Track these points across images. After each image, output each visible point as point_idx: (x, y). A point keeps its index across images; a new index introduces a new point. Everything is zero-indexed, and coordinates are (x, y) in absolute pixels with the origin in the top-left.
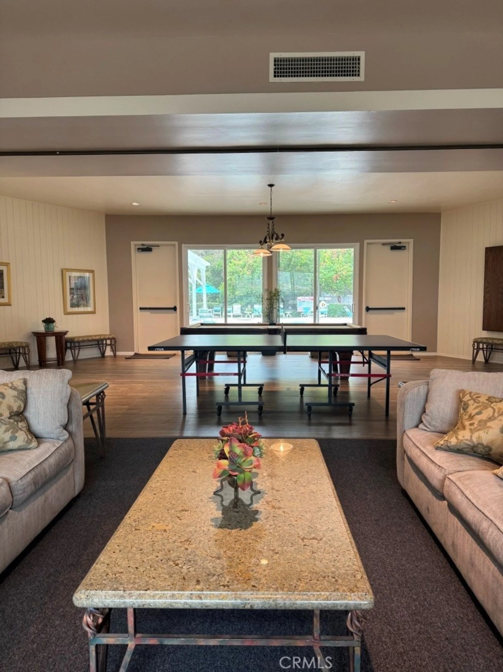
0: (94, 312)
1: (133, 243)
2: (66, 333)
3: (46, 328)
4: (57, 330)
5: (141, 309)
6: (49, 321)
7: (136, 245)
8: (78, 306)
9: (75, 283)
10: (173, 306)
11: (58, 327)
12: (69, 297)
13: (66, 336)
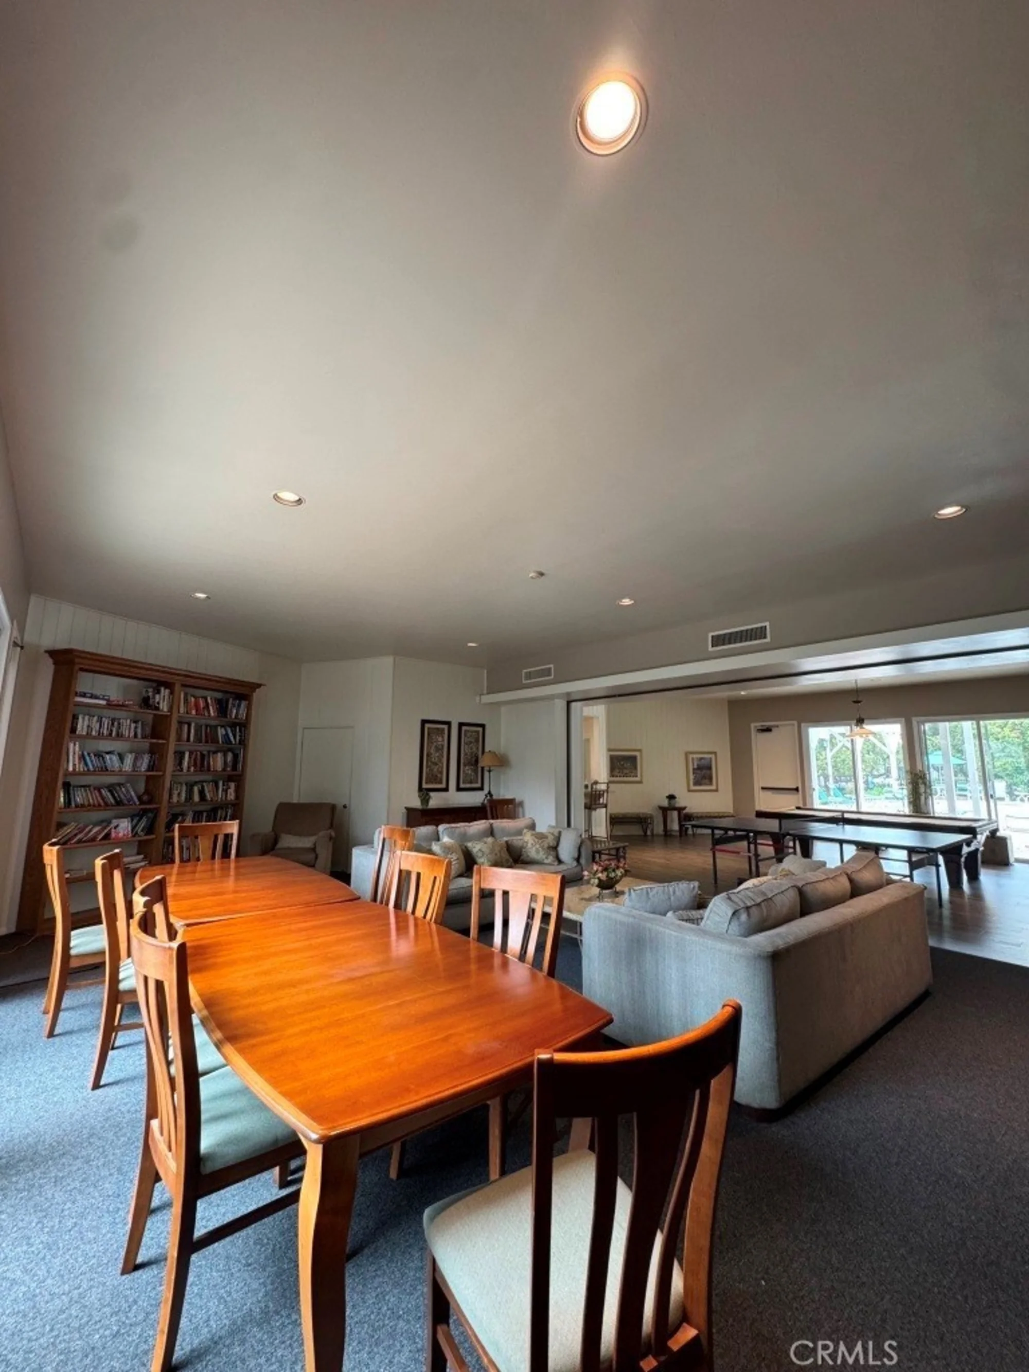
0: (716, 790)
1: (753, 725)
2: (685, 808)
3: (669, 803)
4: (677, 805)
5: (763, 788)
6: (671, 797)
7: (756, 727)
8: (700, 784)
9: (698, 765)
10: (795, 787)
11: (680, 802)
12: (692, 777)
13: (685, 812)
